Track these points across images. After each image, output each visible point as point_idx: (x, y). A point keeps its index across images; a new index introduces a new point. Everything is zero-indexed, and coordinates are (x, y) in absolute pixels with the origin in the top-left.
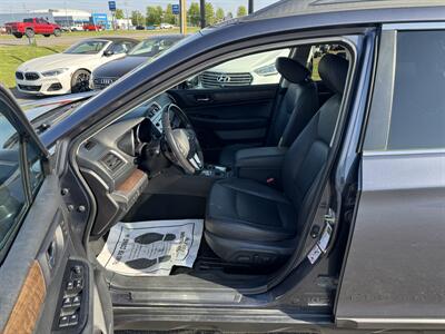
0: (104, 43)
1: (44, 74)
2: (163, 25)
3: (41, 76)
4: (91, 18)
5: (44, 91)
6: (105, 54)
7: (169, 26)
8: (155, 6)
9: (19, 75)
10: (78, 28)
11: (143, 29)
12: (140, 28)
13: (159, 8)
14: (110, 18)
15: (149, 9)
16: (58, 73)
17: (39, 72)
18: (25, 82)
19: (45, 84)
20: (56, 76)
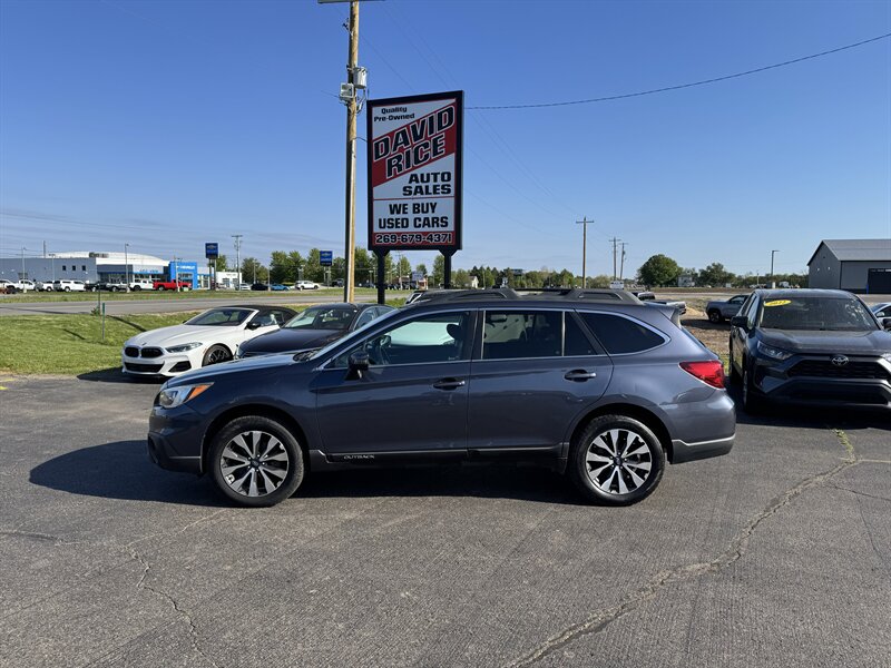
0: (248, 313)
1: (169, 350)
2: (302, 284)
3: (166, 352)
4: (167, 269)
5: (165, 372)
6: (250, 326)
7: (312, 285)
8: (287, 252)
9: (131, 351)
10: (143, 285)
11: (265, 288)
12: (258, 287)
13: (295, 255)
14: (204, 270)
15: (276, 256)
16: (188, 348)
17: (163, 347)
18: (139, 360)
19: (168, 361)
20: (184, 353)
